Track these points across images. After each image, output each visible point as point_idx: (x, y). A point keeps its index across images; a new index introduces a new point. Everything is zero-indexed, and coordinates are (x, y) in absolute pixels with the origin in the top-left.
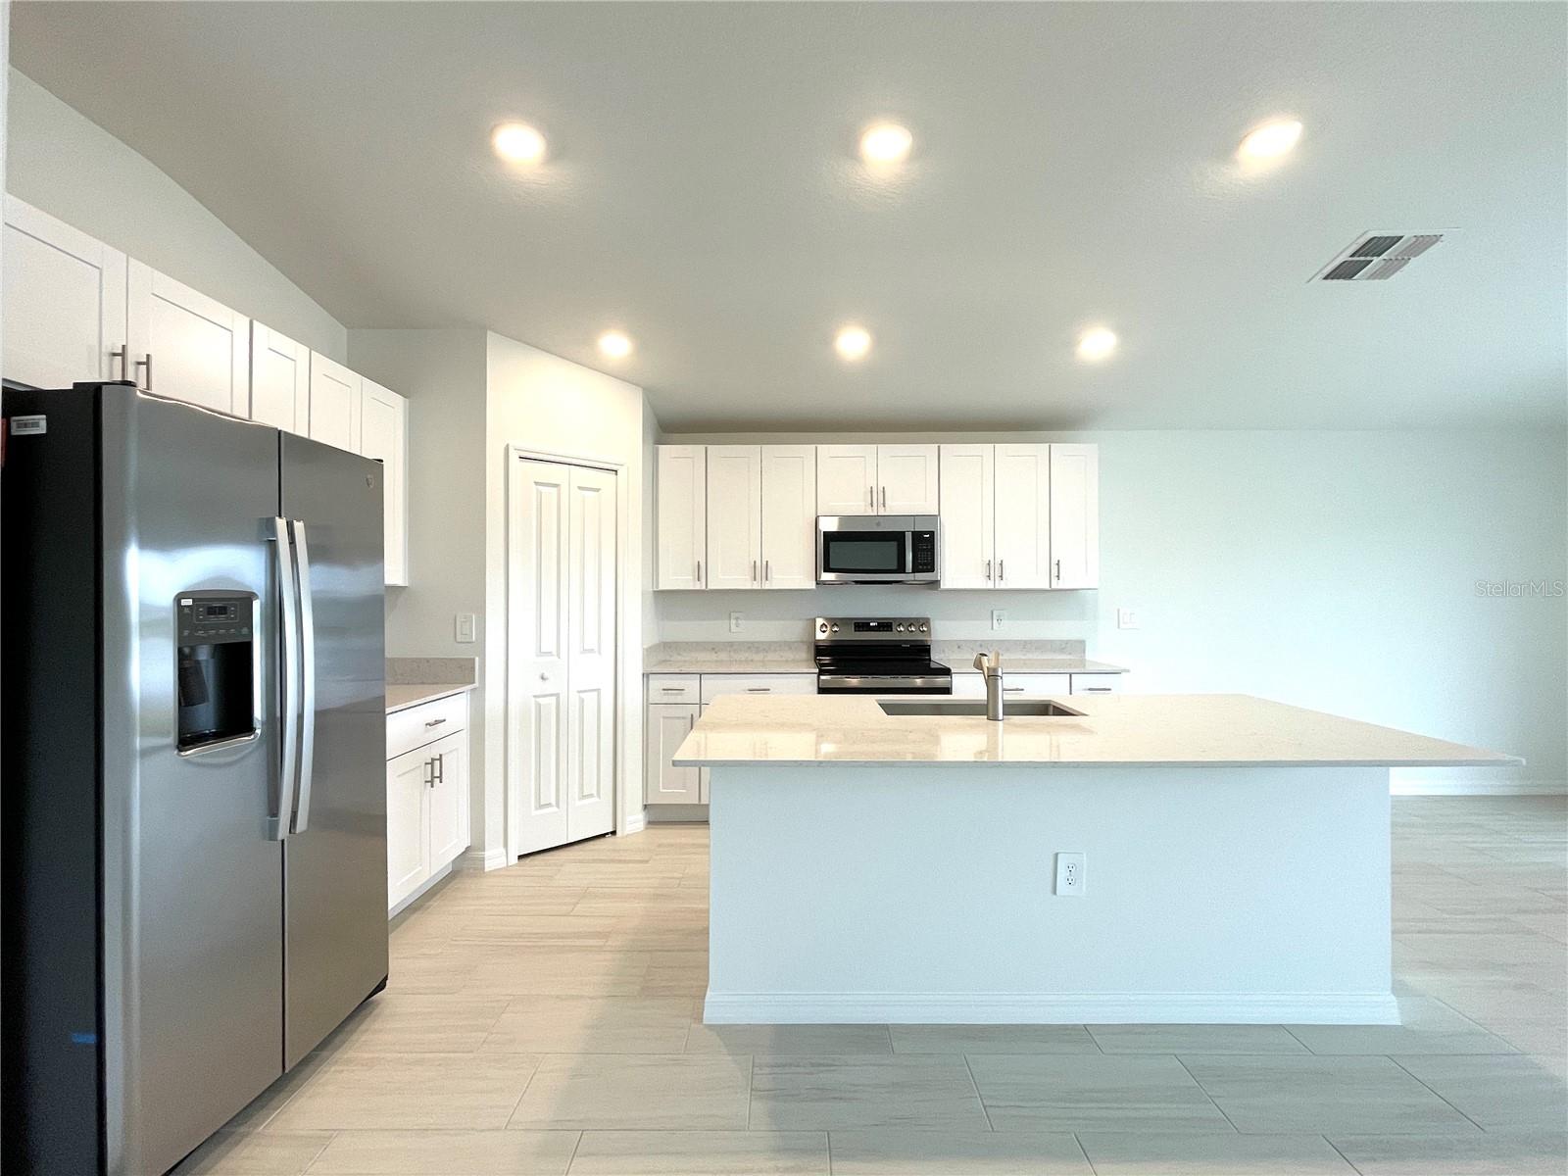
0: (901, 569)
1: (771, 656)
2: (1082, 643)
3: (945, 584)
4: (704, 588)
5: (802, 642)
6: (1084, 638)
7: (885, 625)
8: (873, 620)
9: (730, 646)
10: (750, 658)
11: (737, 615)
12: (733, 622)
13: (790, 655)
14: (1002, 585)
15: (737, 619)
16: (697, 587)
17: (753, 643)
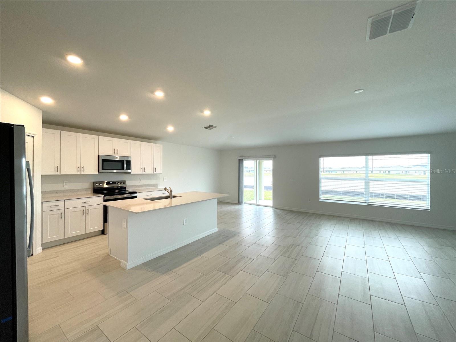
0: (123, 169)
1: (79, 193)
2: (157, 184)
3: (132, 173)
4: (59, 174)
5: (90, 188)
6: (157, 183)
7: (114, 183)
8: (111, 181)
9: (64, 191)
10: (71, 194)
11: (65, 182)
12: (64, 184)
13: (85, 192)
14: (144, 173)
15: (66, 183)
16: (57, 174)
17: (72, 190)
